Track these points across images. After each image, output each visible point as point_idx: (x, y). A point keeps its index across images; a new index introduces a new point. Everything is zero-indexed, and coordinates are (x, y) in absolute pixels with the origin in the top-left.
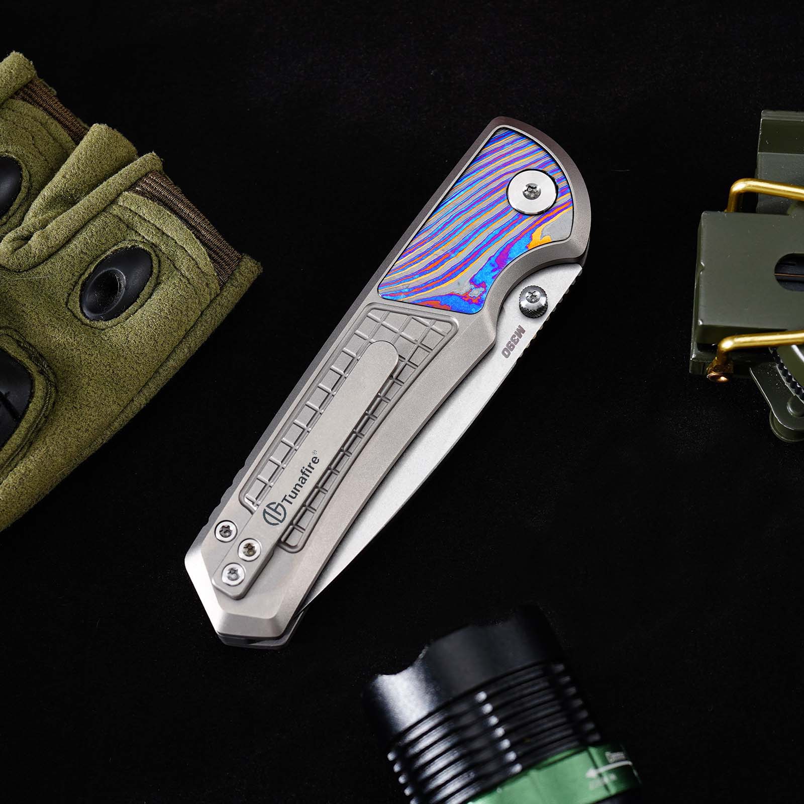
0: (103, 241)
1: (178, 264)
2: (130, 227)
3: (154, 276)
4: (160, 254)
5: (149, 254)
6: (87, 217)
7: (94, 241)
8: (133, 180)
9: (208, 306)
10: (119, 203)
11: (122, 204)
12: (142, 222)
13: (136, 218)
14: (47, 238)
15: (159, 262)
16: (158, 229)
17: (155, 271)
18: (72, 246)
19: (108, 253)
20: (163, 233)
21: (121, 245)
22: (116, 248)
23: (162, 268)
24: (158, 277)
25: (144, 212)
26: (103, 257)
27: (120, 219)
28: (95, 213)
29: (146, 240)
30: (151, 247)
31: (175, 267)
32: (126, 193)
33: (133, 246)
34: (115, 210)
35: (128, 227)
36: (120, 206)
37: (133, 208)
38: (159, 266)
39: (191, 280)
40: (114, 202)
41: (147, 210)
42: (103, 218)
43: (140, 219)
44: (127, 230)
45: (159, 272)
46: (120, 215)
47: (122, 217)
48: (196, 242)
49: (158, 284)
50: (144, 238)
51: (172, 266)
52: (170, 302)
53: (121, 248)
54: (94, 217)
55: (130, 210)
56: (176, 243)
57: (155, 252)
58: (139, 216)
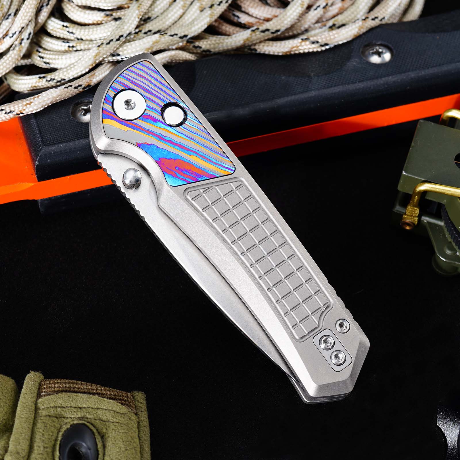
0: (51, 434)
1: (104, 418)
2: (59, 417)
3: (96, 434)
4: (89, 420)
5: (84, 424)
6: (31, 427)
7: (46, 437)
8: (36, 391)
9: (139, 431)
10: (41, 408)
11: (43, 407)
12: (63, 409)
13: (59, 409)
14: (18, 453)
15: (92, 424)
16: (75, 408)
17: (95, 431)
18: (36, 448)
19: (60, 439)
20: (80, 408)
21: (63, 430)
22: (61, 434)
23: (97, 426)
24: (99, 433)
25: (60, 402)
26: (58, 442)
27: (49, 416)
28: (32, 422)
29: (74, 418)
30: (80, 420)
31: (104, 421)
32: (40, 400)
33: (71, 426)
34: (43, 413)
35: (57, 418)
36: (43, 409)
37: (52, 405)
38: (94, 427)
39: (120, 422)
40: (37, 409)
41: (61, 399)
42: (39, 421)
43: (61, 409)
44: (58, 420)
45: (97, 430)
46: (47, 414)
47: (50, 414)
48: (104, 400)
49: (103, 437)
50: (71, 418)
51: (101, 422)
52: (121, 440)
53: (65, 431)
54: (34, 424)
55: (51, 407)
56: (92, 408)
57: (85, 421)
58: (59, 407)
